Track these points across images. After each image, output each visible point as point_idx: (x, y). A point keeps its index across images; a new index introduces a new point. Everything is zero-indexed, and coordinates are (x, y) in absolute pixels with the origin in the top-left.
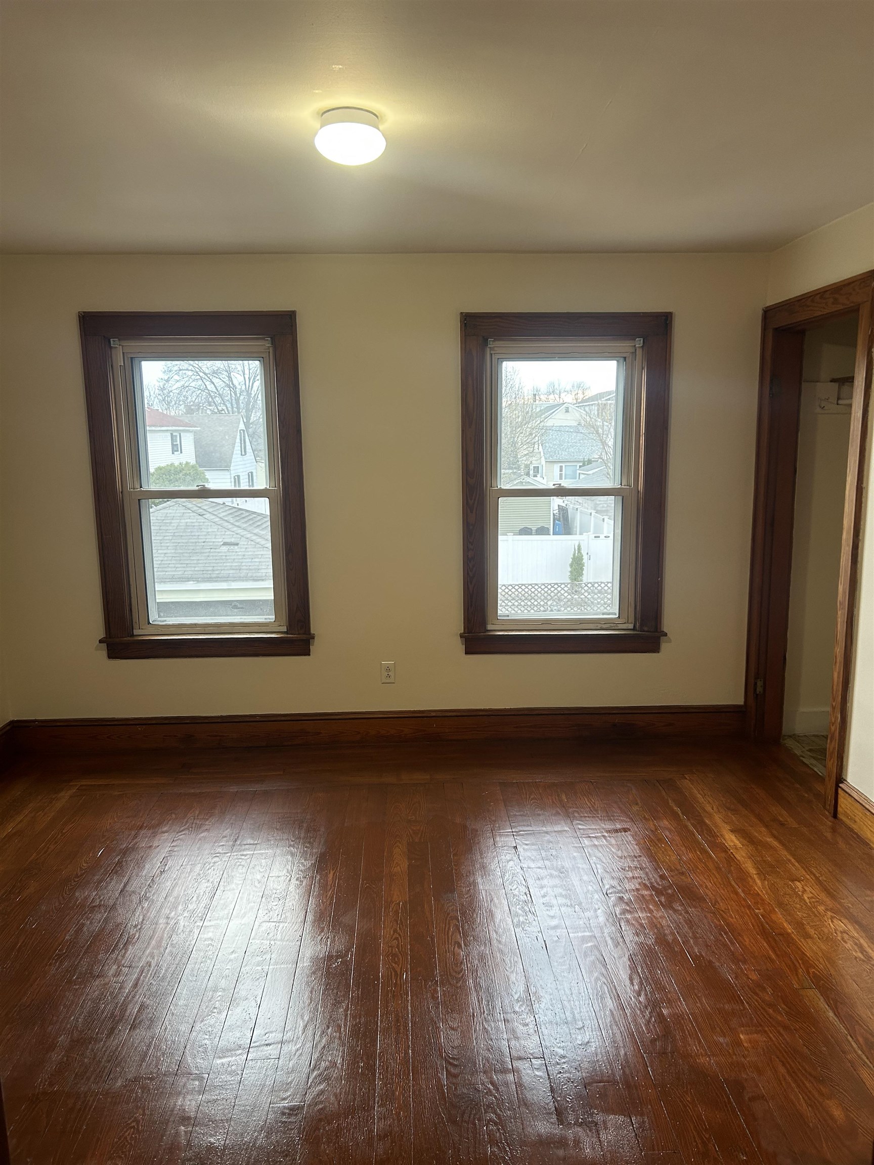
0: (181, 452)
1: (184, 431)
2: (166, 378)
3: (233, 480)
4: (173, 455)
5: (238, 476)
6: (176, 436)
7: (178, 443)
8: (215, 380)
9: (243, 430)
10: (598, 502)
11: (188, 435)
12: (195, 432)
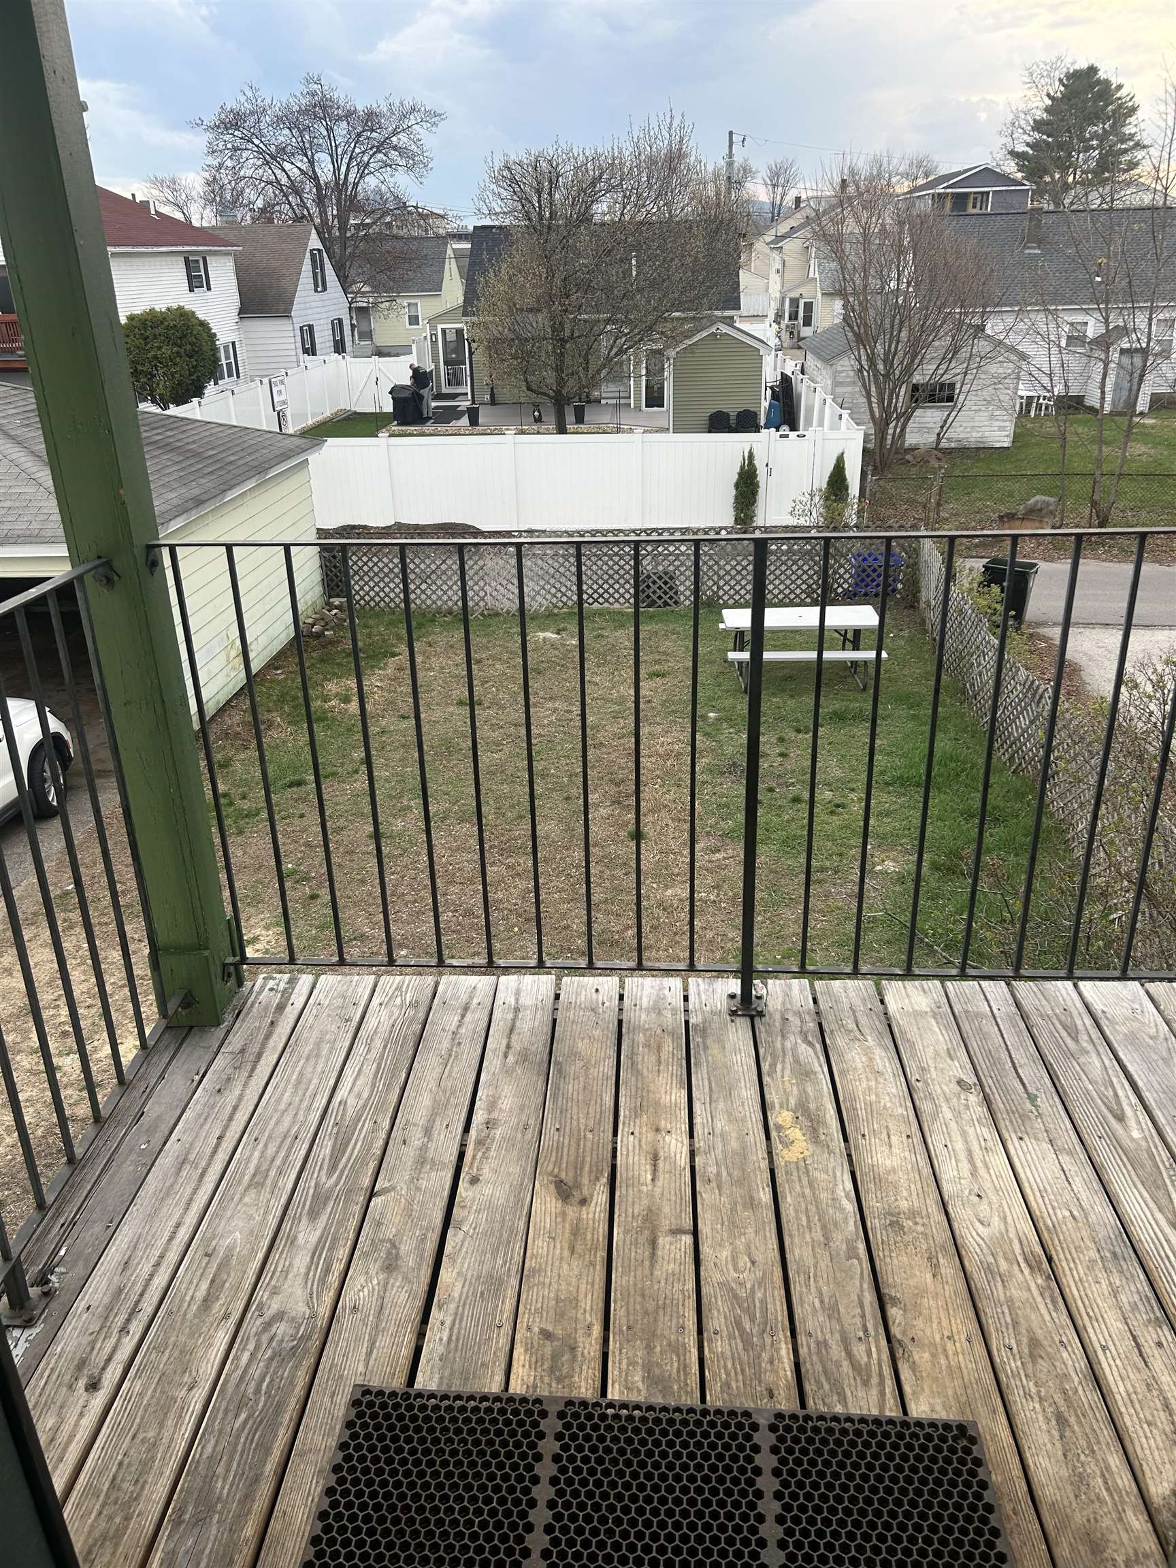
0: (209, 289)
1: (215, 253)
2: (215, 163)
3: (298, 333)
4: (192, 294)
5: (311, 327)
6: (197, 261)
7: (202, 273)
8: (287, 166)
9: (319, 250)
10: (839, 369)
11: (222, 259)
12: (236, 255)
